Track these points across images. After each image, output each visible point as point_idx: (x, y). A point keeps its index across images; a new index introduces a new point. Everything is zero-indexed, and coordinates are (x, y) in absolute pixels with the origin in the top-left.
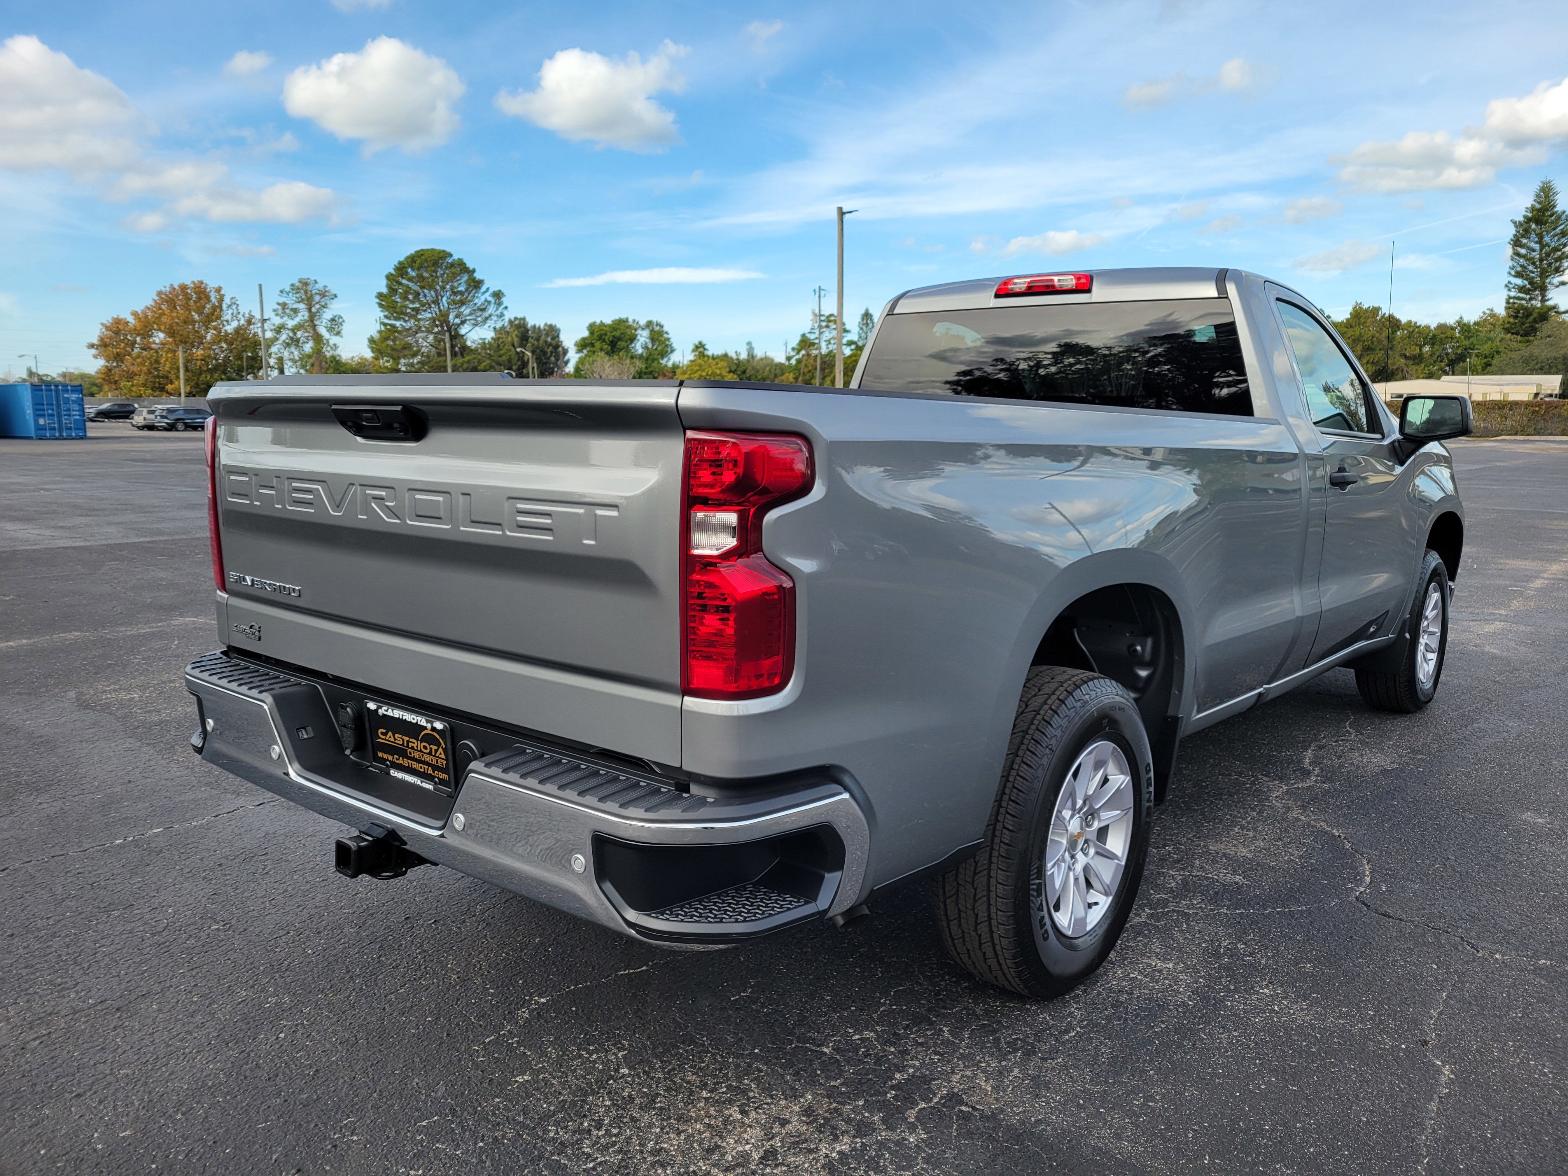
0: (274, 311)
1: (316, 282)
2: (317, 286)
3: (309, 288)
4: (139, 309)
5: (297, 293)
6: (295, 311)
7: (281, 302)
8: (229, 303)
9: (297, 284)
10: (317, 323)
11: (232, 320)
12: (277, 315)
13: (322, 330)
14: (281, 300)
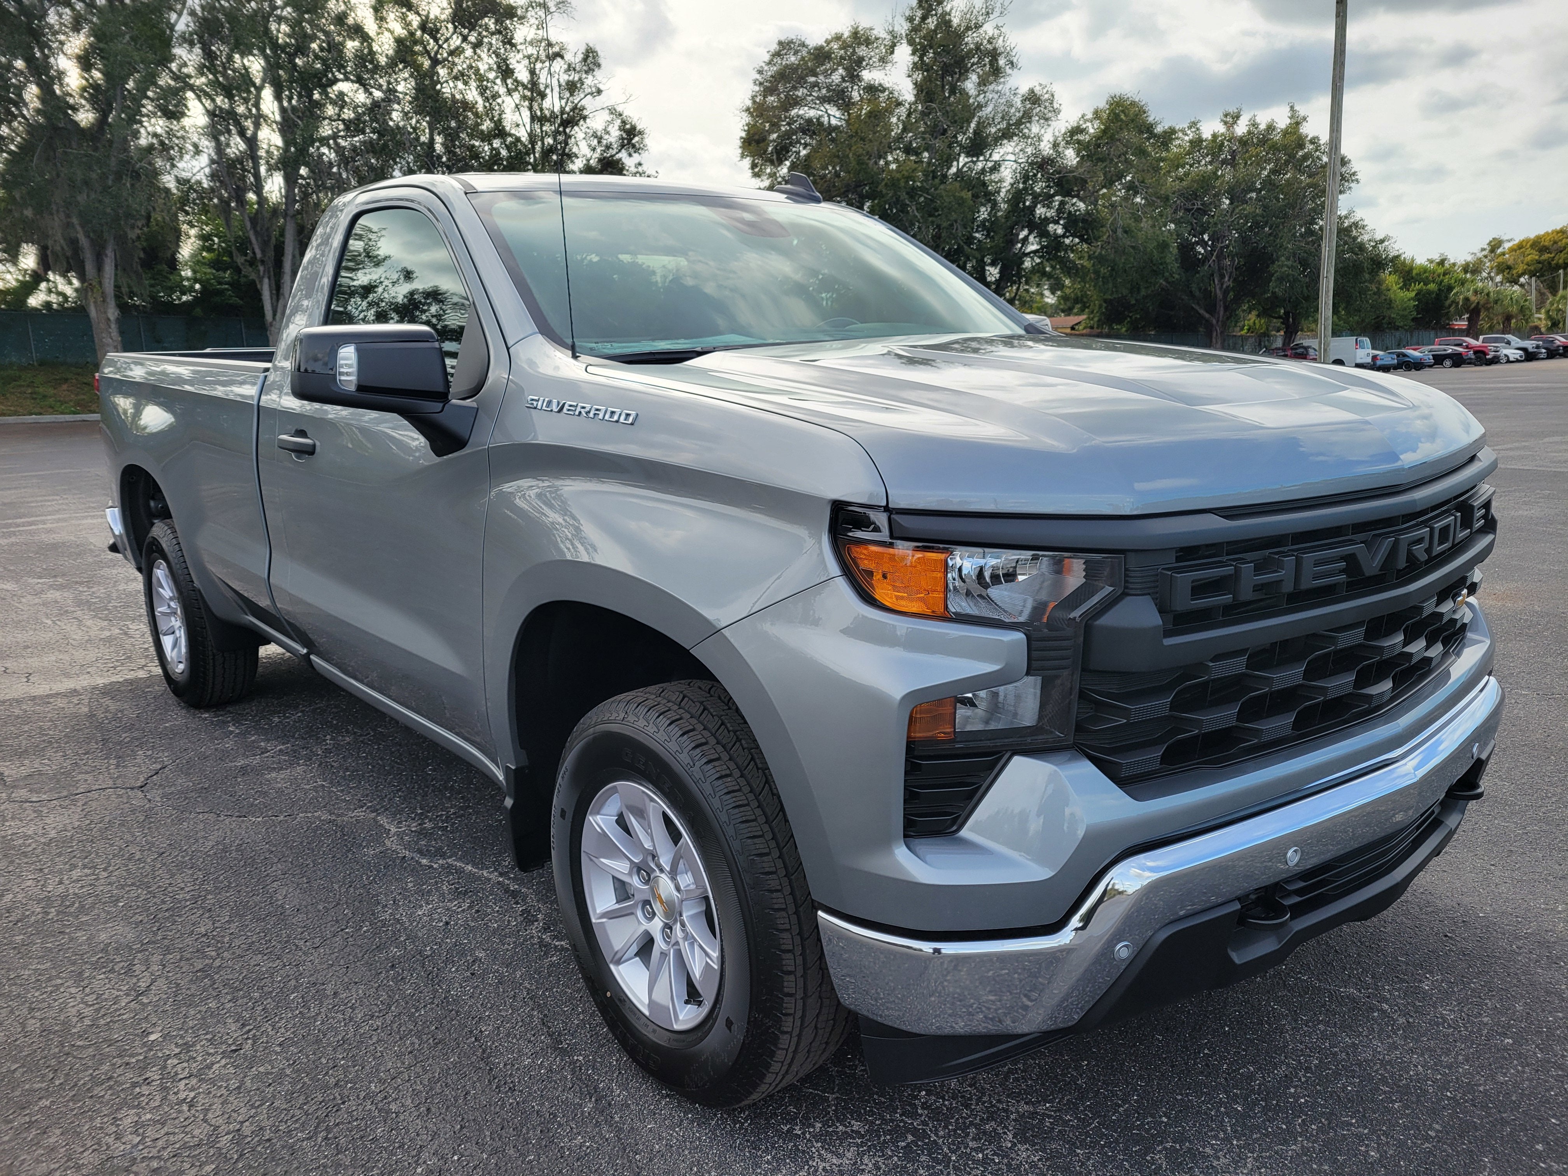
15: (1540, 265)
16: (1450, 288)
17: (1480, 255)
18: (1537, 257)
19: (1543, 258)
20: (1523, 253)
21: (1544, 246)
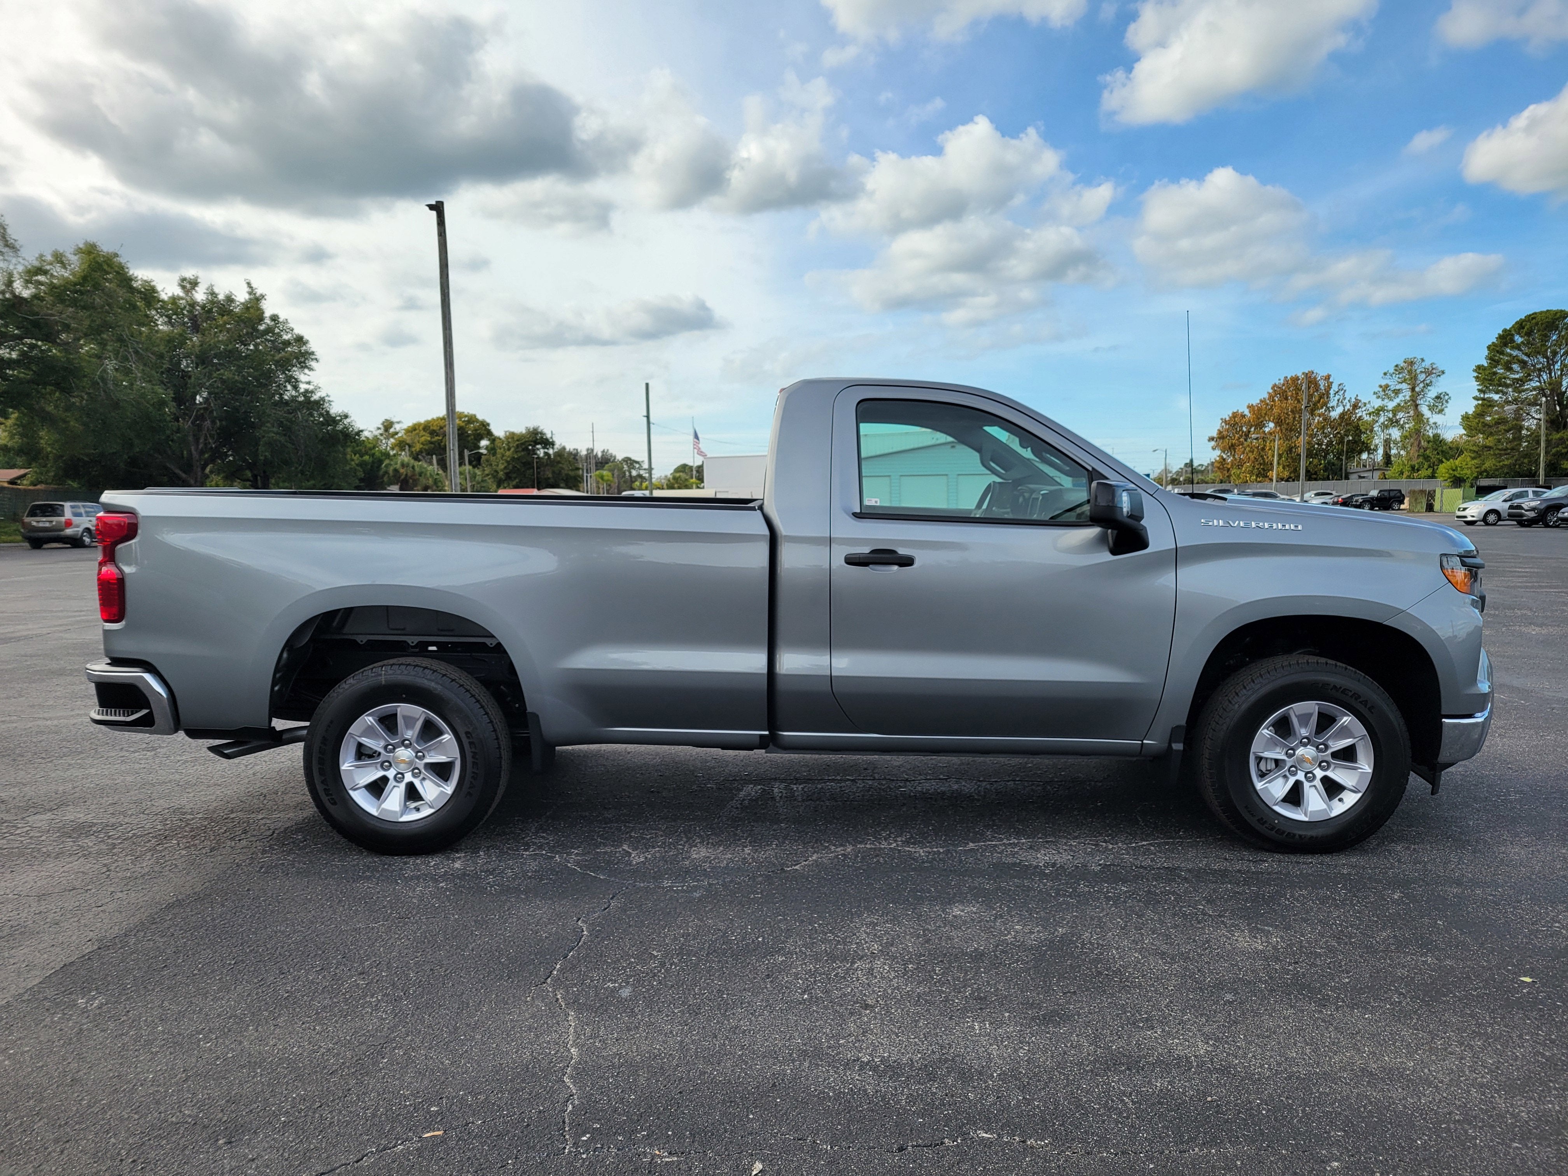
0: (1375, 393)
1: (1423, 360)
2: (1423, 364)
3: (1416, 367)
4: (1255, 401)
5: (1399, 373)
6: (1397, 392)
7: (1383, 384)
8: (1337, 390)
9: (1402, 364)
10: (1418, 402)
11: (1338, 405)
12: (1378, 397)
13: (1424, 410)
14: (1383, 383)
15: (433, 446)
16: (381, 462)
17: (377, 433)
18: (429, 439)
19: (433, 440)
20: (418, 434)
21: (434, 430)
